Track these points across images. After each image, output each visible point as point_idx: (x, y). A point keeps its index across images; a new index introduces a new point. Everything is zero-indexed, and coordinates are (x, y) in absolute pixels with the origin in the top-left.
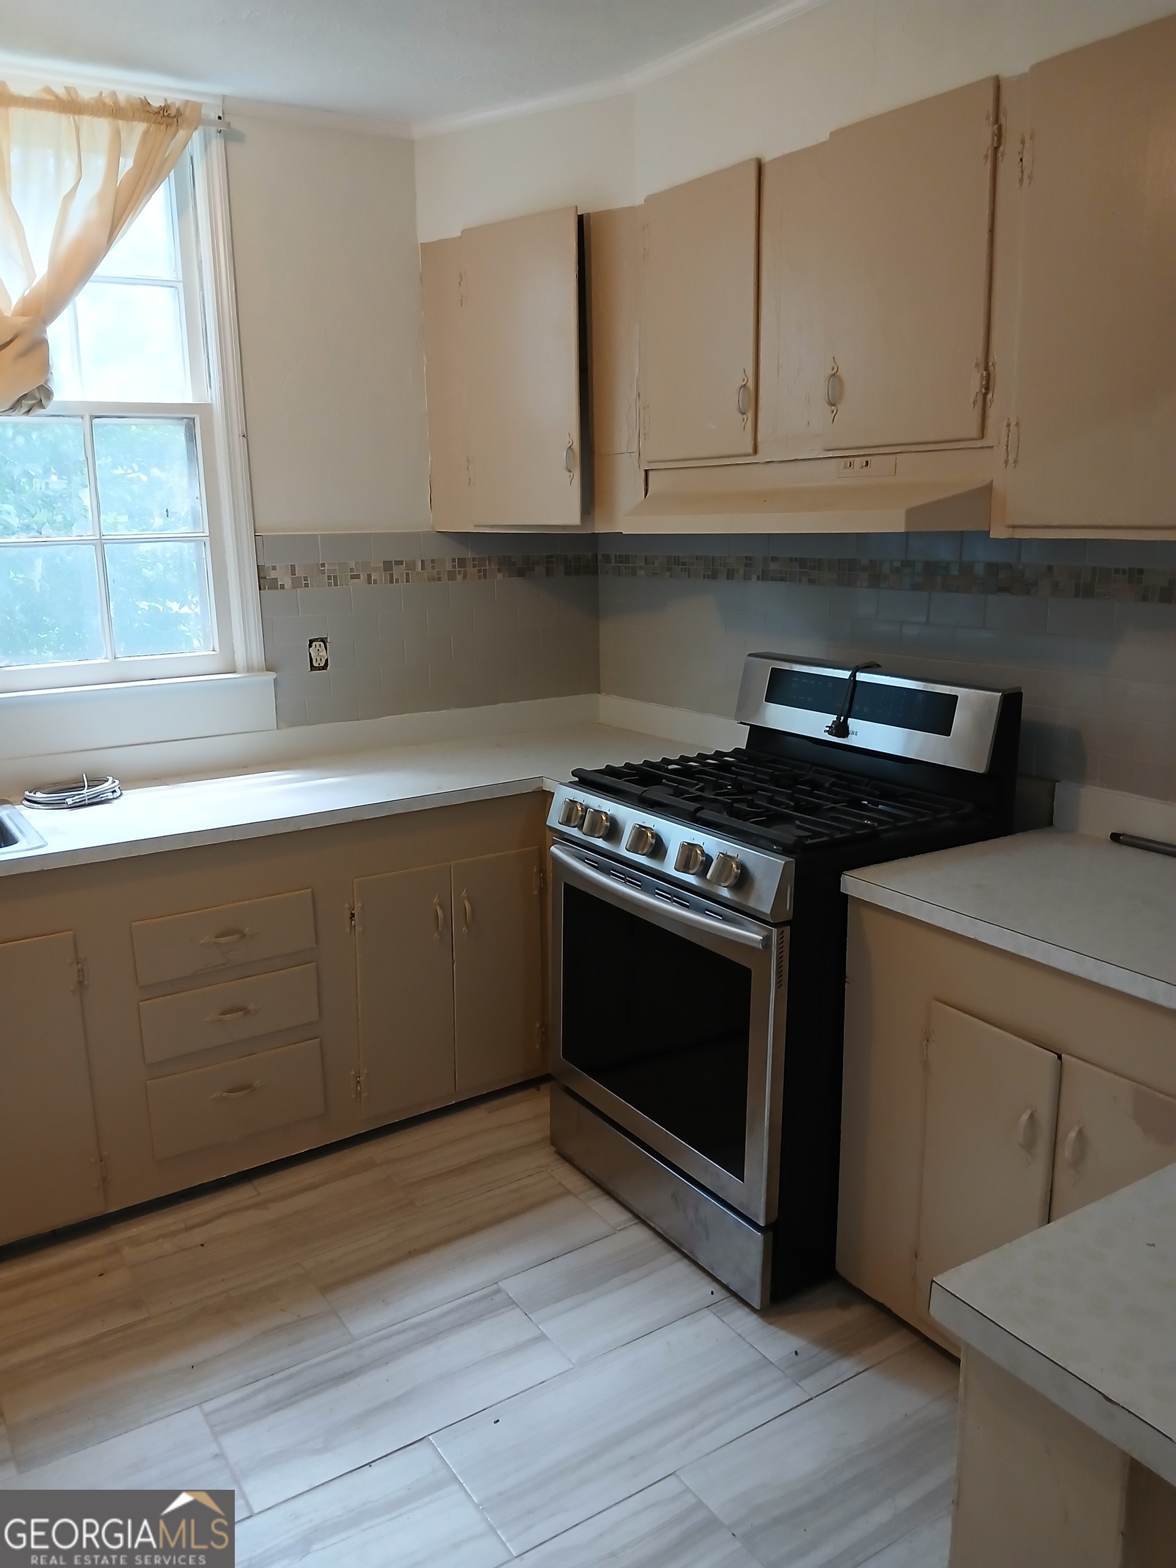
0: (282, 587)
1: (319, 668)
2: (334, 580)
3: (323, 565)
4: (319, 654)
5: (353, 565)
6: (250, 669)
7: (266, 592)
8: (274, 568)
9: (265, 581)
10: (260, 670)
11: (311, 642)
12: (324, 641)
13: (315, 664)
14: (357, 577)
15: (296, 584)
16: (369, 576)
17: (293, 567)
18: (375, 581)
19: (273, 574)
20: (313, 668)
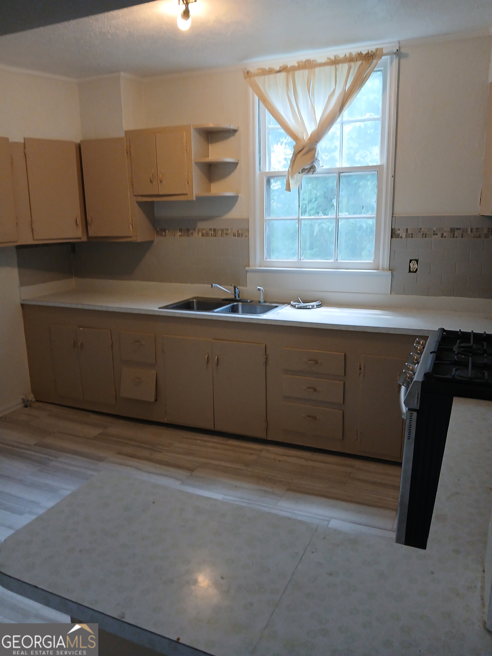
0: (401, 237)
1: (413, 272)
2: (425, 235)
3: (421, 229)
4: (414, 266)
5: (435, 229)
6: (383, 269)
7: (394, 239)
8: (399, 229)
9: (393, 234)
10: (387, 270)
11: (411, 261)
12: (417, 261)
13: (411, 270)
14: (437, 234)
15: (407, 236)
16: (442, 234)
17: (407, 230)
18: (445, 237)
19: (398, 232)
20: (410, 271)
